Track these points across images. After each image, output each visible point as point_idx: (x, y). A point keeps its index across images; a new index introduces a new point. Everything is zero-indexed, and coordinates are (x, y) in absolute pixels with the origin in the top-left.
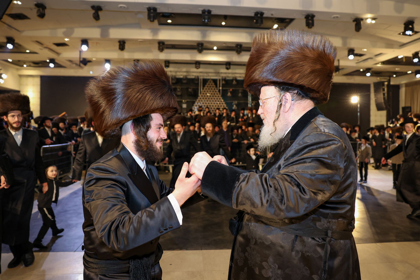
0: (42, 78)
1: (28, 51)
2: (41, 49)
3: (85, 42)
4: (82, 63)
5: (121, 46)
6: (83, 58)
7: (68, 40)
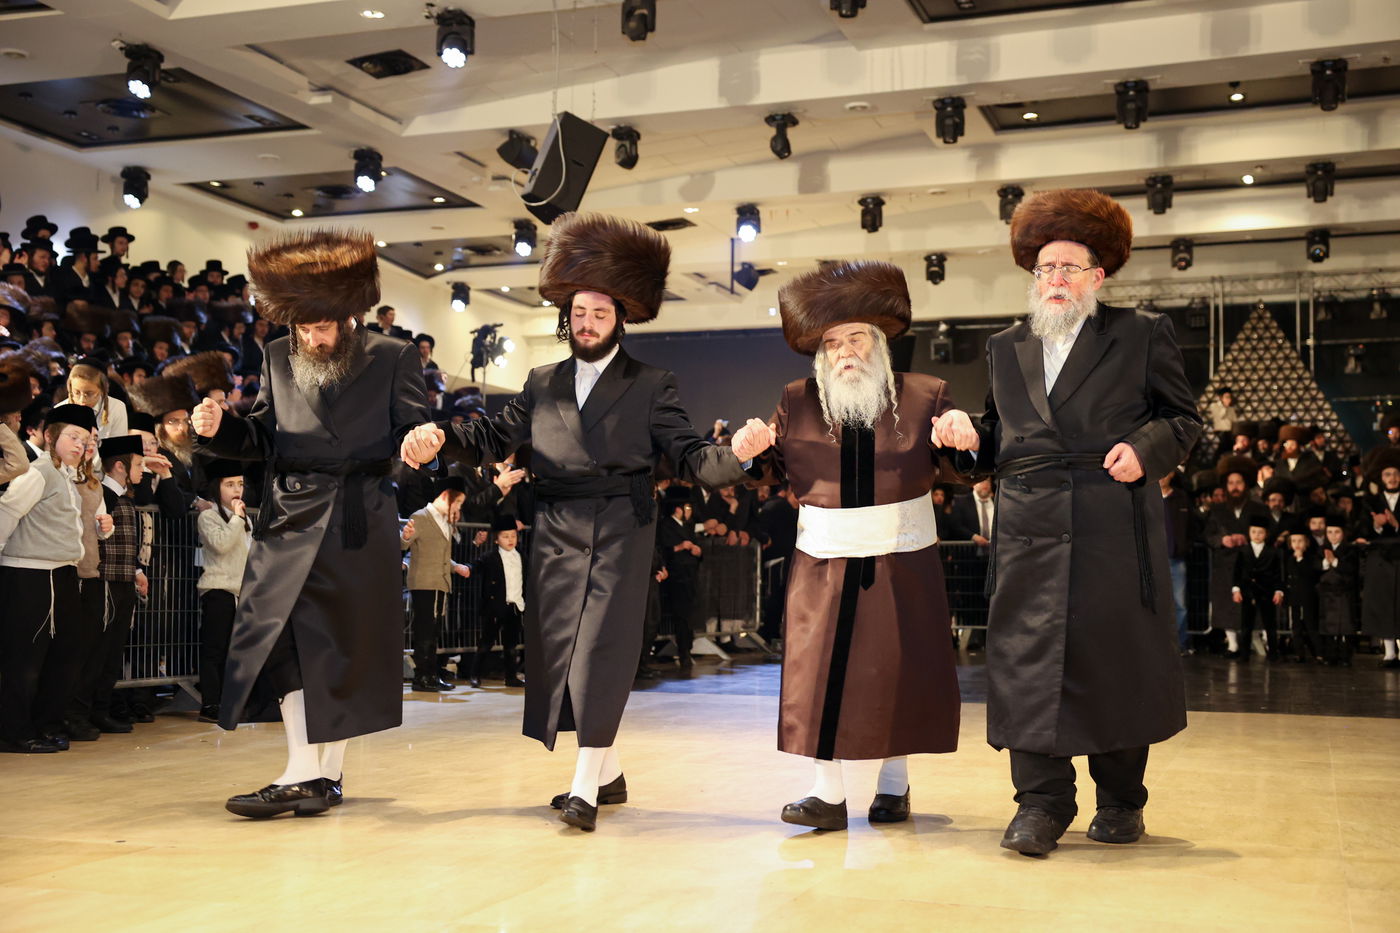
3: (748, 213)
4: (740, 282)
5: (869, 218)
6: (744, 264)
7: (696, 210)
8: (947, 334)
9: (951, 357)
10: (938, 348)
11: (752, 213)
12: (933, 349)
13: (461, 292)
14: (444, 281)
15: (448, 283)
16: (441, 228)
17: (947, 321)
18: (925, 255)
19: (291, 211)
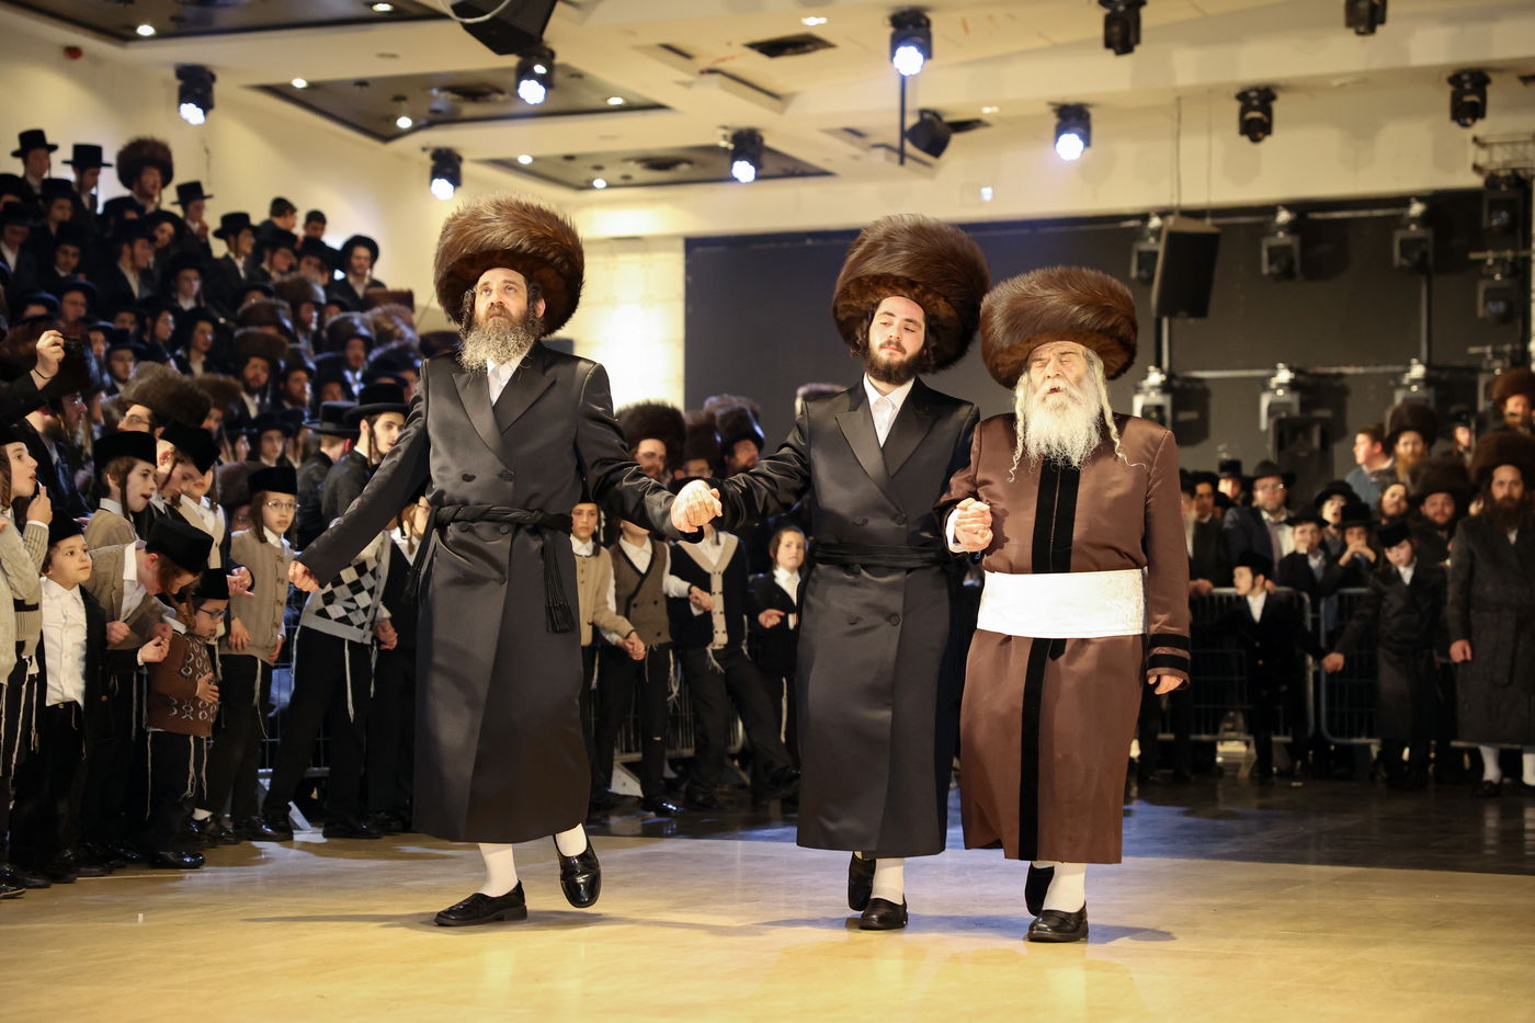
0: (695, 247)
1: (615, 101)
2: (687, 85)
3: (911, 25)
4: (915, 143)
5: (1116, 29)
6: (922, 112)
7: (823, 20)
8: (1291, 228)
9: (1297, 267)
10: (1275, 254)
11: (918, 25)
12: (1265, 254)
13: (446, 165)
14: (417, 146)
15: (424, 149)
16: (393, 56)
17: (1290, 206)
18: (1237, 90)
19: (135, 28)
